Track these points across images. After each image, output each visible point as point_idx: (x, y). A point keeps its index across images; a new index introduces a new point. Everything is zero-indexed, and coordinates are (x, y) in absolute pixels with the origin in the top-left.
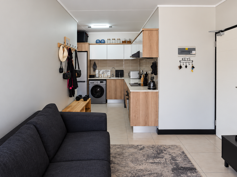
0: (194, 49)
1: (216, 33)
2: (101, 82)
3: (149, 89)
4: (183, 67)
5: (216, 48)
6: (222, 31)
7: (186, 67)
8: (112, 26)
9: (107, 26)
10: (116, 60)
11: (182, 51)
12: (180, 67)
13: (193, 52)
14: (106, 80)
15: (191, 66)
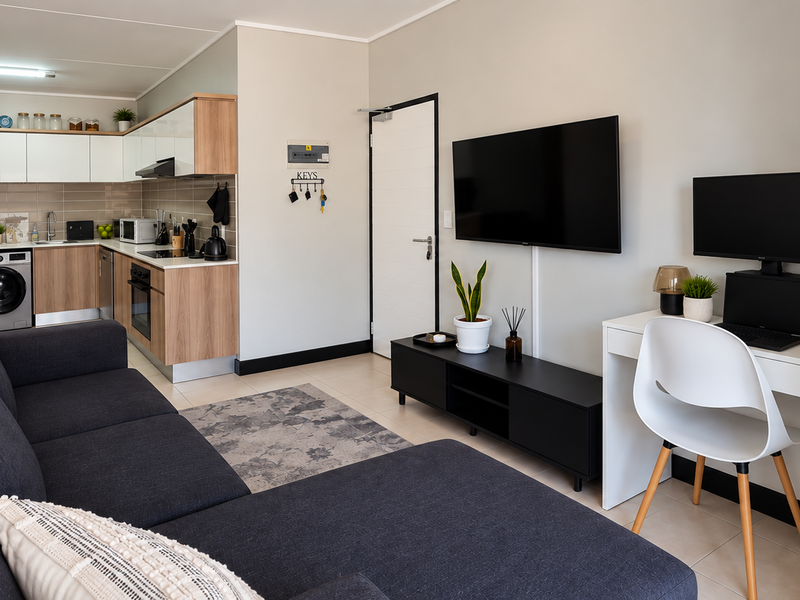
0: (326, 149)
1: (372, 114)
2: (12, 258)
3: (210, 258)
4: (301, 196)
5: (371, 149)
6: (386, 111)
7: (308, 195)
8: (56, 75)
9: (38, 72)
10: (65, 184)
11: (298, 154)
12: (294, 197)
13: (325, 157)
14: (30, 250)
15: (319, 193)
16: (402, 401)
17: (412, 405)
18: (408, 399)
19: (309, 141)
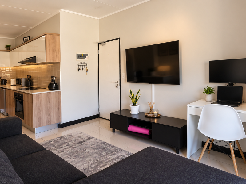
1: (99, 43)
4: (81, 69)
6: (104, 42)
13: (87, 57)
15: (86, 68)
16: (114, 131)
17: (117, 132)
18: (116, 130)
19: (83, 53)
